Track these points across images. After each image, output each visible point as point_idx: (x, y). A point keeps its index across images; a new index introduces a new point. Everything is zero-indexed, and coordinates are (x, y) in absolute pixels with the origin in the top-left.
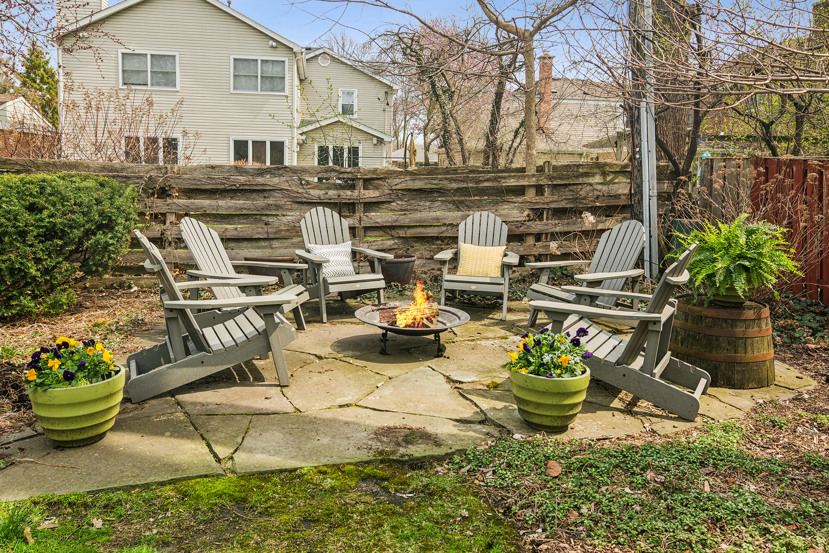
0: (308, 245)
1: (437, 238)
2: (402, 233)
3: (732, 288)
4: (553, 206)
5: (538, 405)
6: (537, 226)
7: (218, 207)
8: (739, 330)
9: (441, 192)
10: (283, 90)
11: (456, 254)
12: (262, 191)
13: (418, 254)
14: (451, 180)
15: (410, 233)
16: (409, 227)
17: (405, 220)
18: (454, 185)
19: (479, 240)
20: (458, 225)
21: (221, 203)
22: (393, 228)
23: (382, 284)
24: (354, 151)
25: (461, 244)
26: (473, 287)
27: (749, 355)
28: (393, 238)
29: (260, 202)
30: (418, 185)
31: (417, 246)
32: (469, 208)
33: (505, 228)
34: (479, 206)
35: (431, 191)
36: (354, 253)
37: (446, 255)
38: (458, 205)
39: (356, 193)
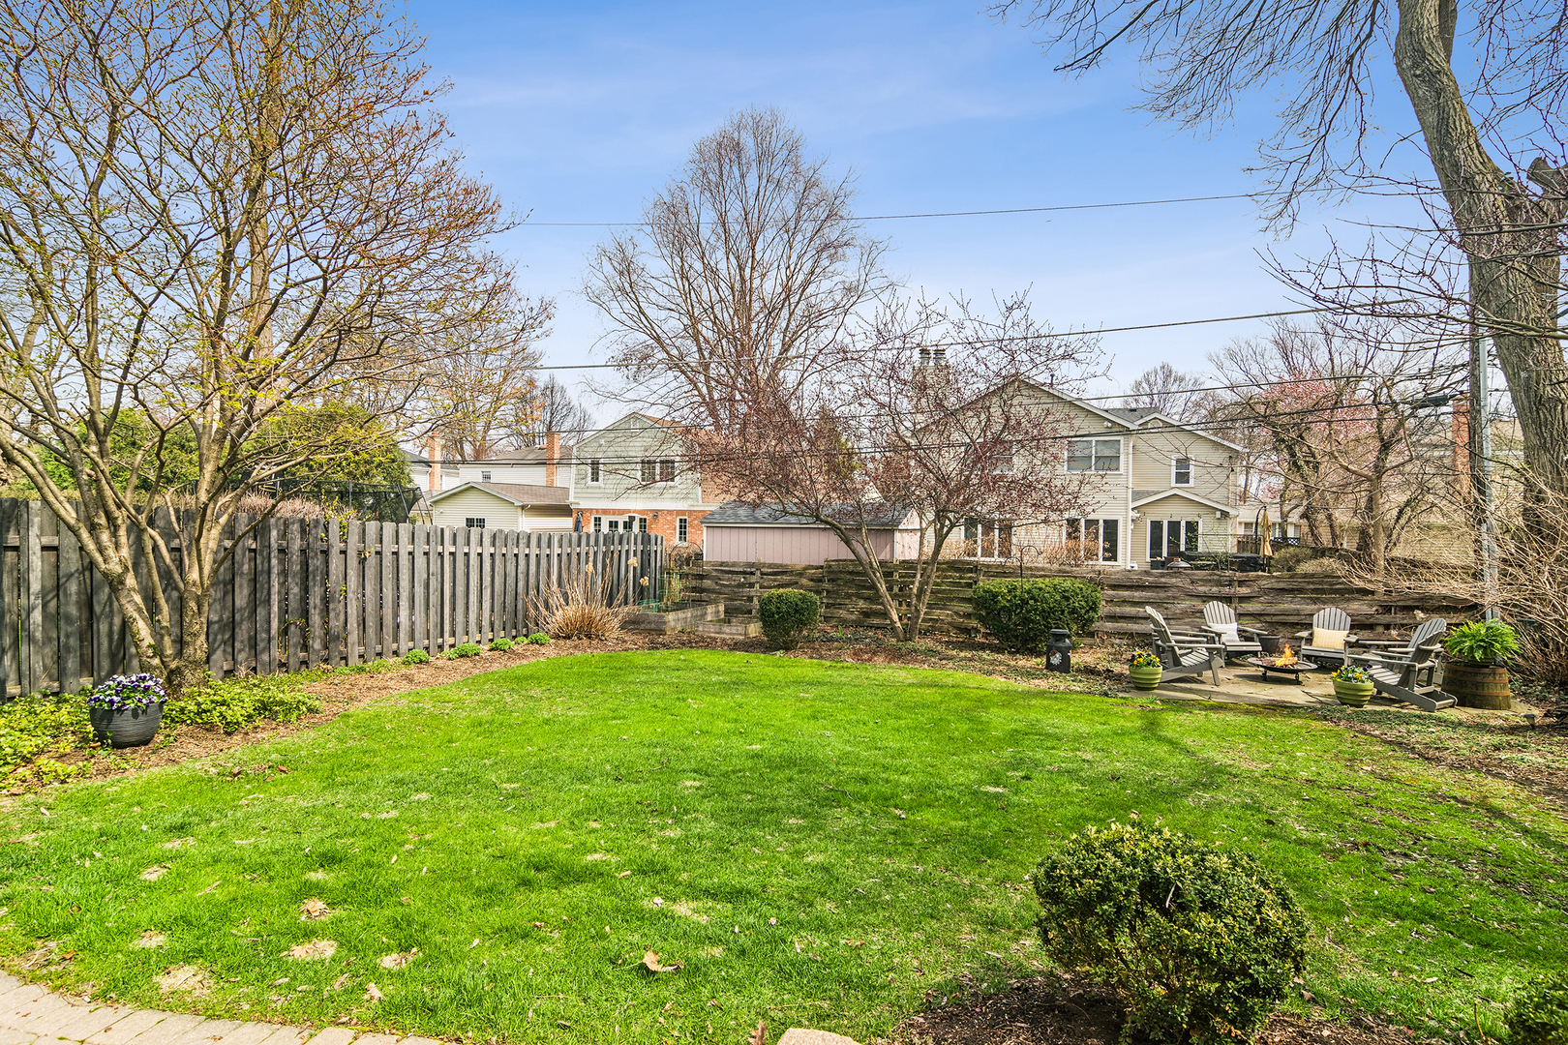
0: (1209, 624)
1: (1297, 624)
2: (1268, 619)
3: (1474, 657)
4: (1400, 604)
5: (1346, 694)
6: (1386, 619)
7: (1134, 597)
8: (1479, 678)
9: (1301, 591)
10: (1117, 469)
11: (1311, 634)
12: (1164, 587)
13: (1281, 635)
14: (1309, 583)
15: (1275, 619)
16: (1274, 615)
17: (1271, 610)
18: (1312, 587)
19: (1330, 626)
20: (1312, 615)
21: (1136, 594)
22: (1261, 615)
23: (1260, 648)
24: (1192, 527)
25: (1315, 628)
26: (1323, 654)
27: (1486, 691)
28: (1261, 622)
29: (1162, 595)
30: (1282, 585)
31: (1281, 628)
32: (1324, 603)
33: (1349, 619)
34: (1333, 602)
35: (1291, 591)
36: (1239, 631)
37: (1305, 634)
38: (1315, 601)
39: (1233, 590)
